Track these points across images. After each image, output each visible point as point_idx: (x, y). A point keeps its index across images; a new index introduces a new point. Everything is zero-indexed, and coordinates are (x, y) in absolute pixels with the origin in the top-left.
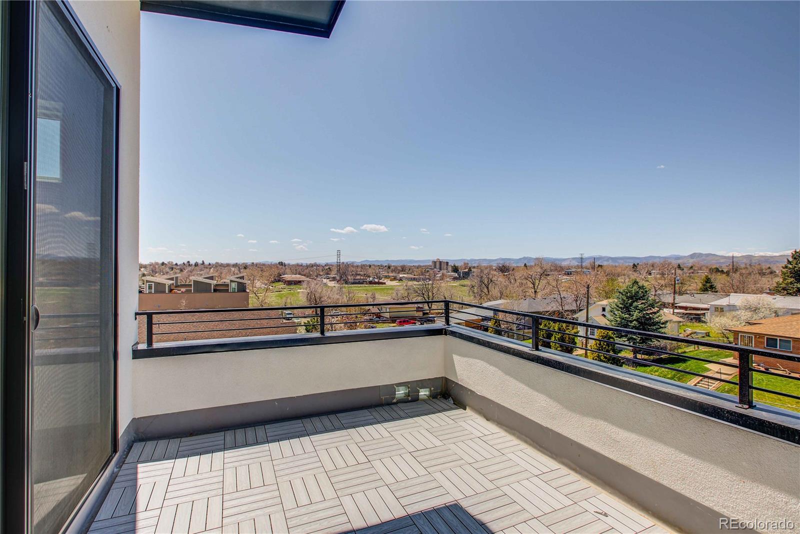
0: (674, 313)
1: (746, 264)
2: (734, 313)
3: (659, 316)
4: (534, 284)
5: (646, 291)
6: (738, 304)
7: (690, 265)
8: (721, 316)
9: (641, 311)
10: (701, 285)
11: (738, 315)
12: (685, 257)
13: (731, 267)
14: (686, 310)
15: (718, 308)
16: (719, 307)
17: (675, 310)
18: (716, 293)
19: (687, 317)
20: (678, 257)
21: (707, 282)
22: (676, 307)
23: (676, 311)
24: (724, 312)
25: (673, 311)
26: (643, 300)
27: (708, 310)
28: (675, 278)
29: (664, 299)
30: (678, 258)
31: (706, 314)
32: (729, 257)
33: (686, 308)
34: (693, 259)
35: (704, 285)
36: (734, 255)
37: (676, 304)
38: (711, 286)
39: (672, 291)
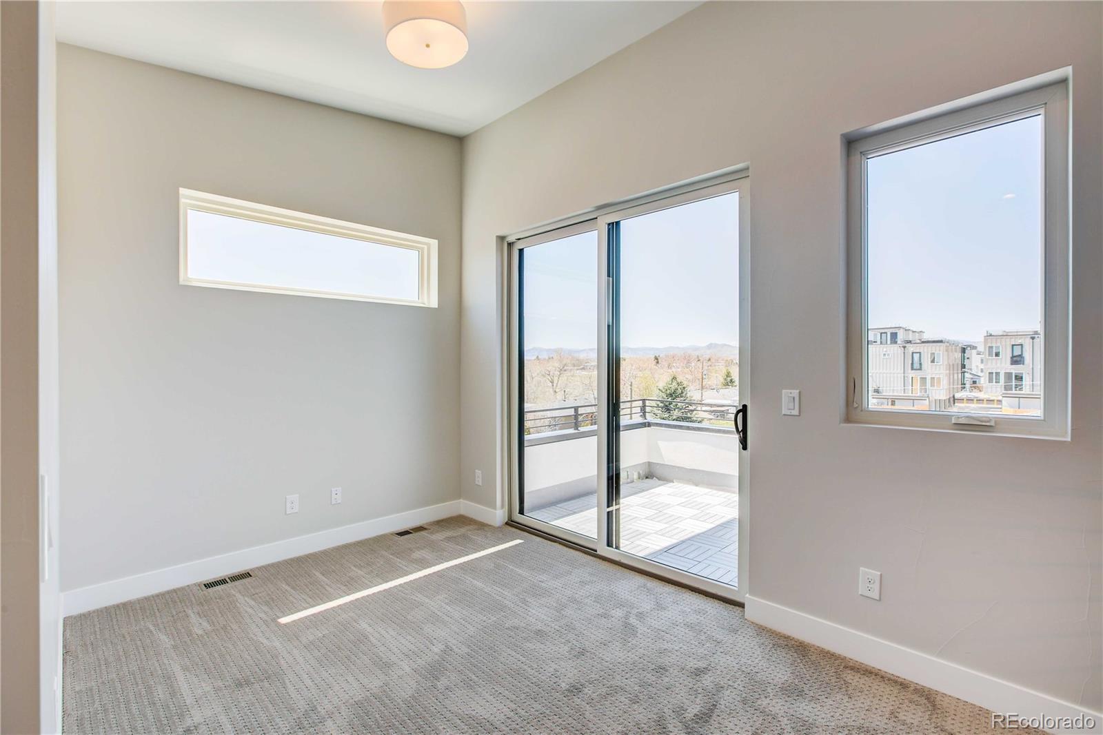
4: (552, 382)
5: (684, 388)
7: (708, 358)
9: (681, 409)
10: (722, 379)
12: (703, 347)
21: (727, 376)
26: (681, 397)
30: (696, 349)
33: (711, 405)
34: (711, 349)
35: (725, 379)
38: (731, 380)
39: (699, 387)
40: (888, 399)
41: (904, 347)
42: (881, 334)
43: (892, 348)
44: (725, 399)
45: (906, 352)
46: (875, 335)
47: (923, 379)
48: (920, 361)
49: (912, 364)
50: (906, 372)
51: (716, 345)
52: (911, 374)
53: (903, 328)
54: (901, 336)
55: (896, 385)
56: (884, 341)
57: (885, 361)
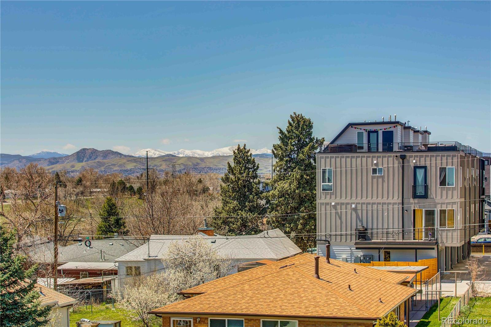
0: (56, 285)
1: (167, 173)
2: (158, 276)
3: (33, 297)
6: (163, 258)
8: (139, 286)
10: (98, 220)
11: (164, 279)
12: (67, 157)
13: (144, 179)
14: (78, 278)
15: (131, 268)
16: (133, 265)
17: (58, 279)
18: (125, 237)
19: (81, 293)
20: (54, 158)
21: (109, 213)
22: (59, 271)
23: (60, 281)
24: (142, 276)
25: (55, 282)
27: (116, 274)
28: (56, 206)
29: (36, 257)
30: (55, 160)
31: (112, 282)
32: (140, 158)
34: (82, 162)
35: (105, 220)
36: (150, 155)
37: (60, 265)
38: (117, 221)
39: (51, 235)
40: (379, 249)
41: (403, 157)
42: (369, 133)
43: (385, 160)
44: (106, 261)
45: (405, 164)
46: (360, 135)
47: (430, 214)
48: (426, 182)
49: (415, 187)
50: (405, 201)
51: (94, 153)
52: (413, 204)
53: (401, 124)
54: (398, 139)
55: (391, 226)
56: (373, 146)
57: (375, 180)
